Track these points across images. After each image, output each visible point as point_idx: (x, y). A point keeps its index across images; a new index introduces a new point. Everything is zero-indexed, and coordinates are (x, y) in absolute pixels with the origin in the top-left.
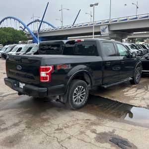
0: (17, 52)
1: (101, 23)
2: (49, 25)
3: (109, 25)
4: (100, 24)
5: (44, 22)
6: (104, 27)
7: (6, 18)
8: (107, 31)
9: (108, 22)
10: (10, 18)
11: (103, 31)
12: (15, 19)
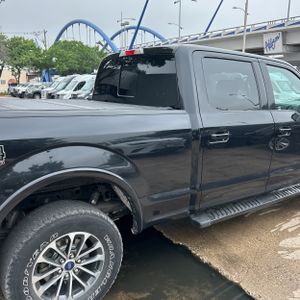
0: (75, 90)
1: (265, 27)
2: (155, 35)
3: (285, 33)
4: (264, 31)
5: (145, 30)
6: (273, 36)
7: (72, 24)
8: (279, 47)
9: (283, 25)
10: (79, 22)
11: (270, 45)
12: (87, 24)
